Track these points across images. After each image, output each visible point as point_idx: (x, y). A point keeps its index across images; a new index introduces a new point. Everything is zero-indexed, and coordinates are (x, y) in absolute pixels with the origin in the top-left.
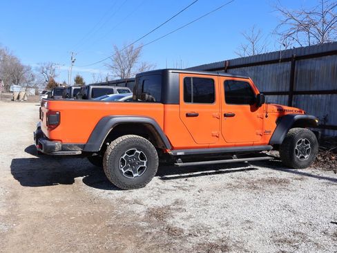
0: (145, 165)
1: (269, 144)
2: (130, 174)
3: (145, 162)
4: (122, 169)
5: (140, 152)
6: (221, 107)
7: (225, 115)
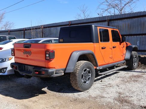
0: (90, 77)
1: (124, 60)
2: (85, 82)
3: (90, 74)
4: (82, 80)
5: (88, 70)
6: (112, 44)
7: (113, 47)
